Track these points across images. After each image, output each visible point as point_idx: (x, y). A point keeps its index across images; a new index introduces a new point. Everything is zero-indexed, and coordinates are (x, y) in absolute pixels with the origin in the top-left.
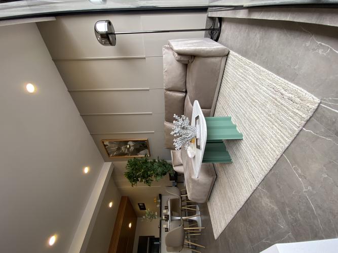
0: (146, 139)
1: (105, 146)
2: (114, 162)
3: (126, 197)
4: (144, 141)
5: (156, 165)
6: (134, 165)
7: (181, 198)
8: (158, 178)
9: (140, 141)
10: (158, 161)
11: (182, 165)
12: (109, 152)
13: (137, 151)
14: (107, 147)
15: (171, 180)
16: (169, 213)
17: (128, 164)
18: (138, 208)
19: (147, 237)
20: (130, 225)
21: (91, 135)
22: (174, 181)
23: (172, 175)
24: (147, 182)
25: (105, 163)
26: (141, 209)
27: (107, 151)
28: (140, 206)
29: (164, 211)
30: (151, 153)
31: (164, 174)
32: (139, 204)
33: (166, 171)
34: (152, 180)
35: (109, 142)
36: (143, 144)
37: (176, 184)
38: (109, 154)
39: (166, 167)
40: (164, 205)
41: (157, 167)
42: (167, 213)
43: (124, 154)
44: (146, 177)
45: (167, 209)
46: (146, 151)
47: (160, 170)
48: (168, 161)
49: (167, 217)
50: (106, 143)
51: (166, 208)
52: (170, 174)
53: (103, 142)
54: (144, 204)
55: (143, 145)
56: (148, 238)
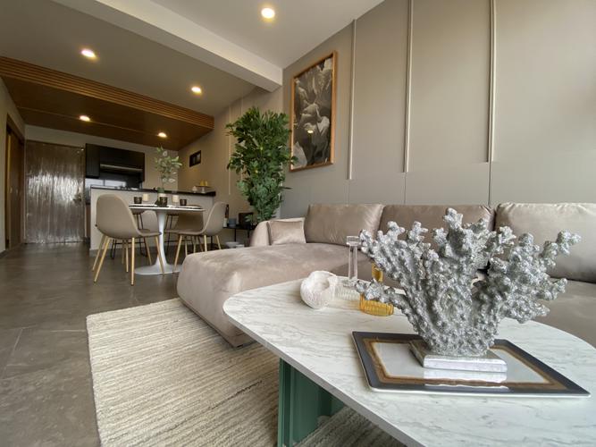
0: (332, 161)
1: (321, 63)
2: (282, 89)
3: (213, 126)
4: (328, 155)
5: (271, 182)
6: (274, 129)
7: (201, 236)
8: (243, 187)
9: (329, 147)
10: (281, 188)
11: (270, 242)
12: (306, 75)
13: (305, 141)
14: (318, 67)
15: (240, 215)
16: (170, 207)
17: (276, 115)
18: (193, 151)
19: (142, 167)
20: (162, 135)
21: (352, 24)
22: (238, 223)
23: (248, 219)
24: (236, 161)
25: (281, 71)
26: (192, 157)
27: (307, 70)
28: (195, 155)
29: (176, 198)
30: (298, 173)
31: (251, 201)
32: (200, 152)
33: (258, 205)
34: (238, 171)
35: (331, 71)
36: (320, 154)
37: (231, 226)
38: (300, 76)
39: (267, 204)
40: (189, 199)
41: (267, 184)
42: (173, 203)
43: (299, 109)
44: (245, 158)
45: (181, 205)
46: (303, 161)
47: (261, 190)
48: (278, 211)
49: (161, 203)
50: (328, 65)
51: (183, 203)
52: (252, 214)
53: (331, 56)
54: (199, 162)
55: (318, 153)
56: (141, 170)
